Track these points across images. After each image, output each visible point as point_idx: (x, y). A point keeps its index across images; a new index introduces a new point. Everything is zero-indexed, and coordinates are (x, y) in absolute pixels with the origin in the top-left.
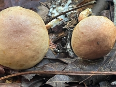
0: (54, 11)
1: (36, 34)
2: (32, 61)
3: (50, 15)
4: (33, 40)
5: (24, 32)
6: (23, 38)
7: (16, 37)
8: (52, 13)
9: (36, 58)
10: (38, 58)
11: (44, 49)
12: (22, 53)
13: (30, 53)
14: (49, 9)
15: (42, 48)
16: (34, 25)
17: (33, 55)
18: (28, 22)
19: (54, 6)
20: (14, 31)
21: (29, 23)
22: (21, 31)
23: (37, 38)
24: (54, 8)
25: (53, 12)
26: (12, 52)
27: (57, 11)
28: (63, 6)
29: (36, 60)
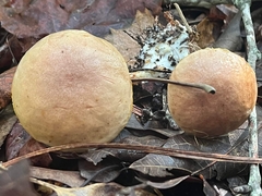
0: (152, 51)
1: (108, 86)
2: (94, 137)
3: (142, 57)
4: (102, 97)
5: (86, 80)
6: (82, 91)
7: (69, 86)
8: (146, 55)
9: (102, 132)
10: (107, 134)
11: (120, 118)
12: (76, 118)
13: (92, 122)
14: (143, 45)
15: (117, 115)
16: (107, 68)
17: (97, 126)
18: (96, 60)
19: (152, 41)
20: (67, 75)
21: (97, 62)
22: (80, 77)
23: (109, 94)
24: (151, 45)
25: (149, 53)
26: (58, 115)
27: (158, 52)
28: (170, 42)
29: (101, 138)
